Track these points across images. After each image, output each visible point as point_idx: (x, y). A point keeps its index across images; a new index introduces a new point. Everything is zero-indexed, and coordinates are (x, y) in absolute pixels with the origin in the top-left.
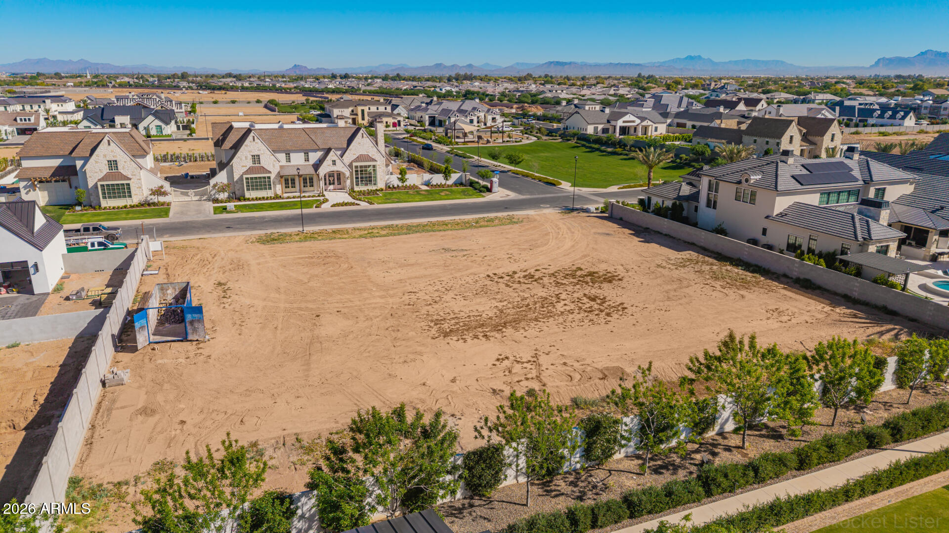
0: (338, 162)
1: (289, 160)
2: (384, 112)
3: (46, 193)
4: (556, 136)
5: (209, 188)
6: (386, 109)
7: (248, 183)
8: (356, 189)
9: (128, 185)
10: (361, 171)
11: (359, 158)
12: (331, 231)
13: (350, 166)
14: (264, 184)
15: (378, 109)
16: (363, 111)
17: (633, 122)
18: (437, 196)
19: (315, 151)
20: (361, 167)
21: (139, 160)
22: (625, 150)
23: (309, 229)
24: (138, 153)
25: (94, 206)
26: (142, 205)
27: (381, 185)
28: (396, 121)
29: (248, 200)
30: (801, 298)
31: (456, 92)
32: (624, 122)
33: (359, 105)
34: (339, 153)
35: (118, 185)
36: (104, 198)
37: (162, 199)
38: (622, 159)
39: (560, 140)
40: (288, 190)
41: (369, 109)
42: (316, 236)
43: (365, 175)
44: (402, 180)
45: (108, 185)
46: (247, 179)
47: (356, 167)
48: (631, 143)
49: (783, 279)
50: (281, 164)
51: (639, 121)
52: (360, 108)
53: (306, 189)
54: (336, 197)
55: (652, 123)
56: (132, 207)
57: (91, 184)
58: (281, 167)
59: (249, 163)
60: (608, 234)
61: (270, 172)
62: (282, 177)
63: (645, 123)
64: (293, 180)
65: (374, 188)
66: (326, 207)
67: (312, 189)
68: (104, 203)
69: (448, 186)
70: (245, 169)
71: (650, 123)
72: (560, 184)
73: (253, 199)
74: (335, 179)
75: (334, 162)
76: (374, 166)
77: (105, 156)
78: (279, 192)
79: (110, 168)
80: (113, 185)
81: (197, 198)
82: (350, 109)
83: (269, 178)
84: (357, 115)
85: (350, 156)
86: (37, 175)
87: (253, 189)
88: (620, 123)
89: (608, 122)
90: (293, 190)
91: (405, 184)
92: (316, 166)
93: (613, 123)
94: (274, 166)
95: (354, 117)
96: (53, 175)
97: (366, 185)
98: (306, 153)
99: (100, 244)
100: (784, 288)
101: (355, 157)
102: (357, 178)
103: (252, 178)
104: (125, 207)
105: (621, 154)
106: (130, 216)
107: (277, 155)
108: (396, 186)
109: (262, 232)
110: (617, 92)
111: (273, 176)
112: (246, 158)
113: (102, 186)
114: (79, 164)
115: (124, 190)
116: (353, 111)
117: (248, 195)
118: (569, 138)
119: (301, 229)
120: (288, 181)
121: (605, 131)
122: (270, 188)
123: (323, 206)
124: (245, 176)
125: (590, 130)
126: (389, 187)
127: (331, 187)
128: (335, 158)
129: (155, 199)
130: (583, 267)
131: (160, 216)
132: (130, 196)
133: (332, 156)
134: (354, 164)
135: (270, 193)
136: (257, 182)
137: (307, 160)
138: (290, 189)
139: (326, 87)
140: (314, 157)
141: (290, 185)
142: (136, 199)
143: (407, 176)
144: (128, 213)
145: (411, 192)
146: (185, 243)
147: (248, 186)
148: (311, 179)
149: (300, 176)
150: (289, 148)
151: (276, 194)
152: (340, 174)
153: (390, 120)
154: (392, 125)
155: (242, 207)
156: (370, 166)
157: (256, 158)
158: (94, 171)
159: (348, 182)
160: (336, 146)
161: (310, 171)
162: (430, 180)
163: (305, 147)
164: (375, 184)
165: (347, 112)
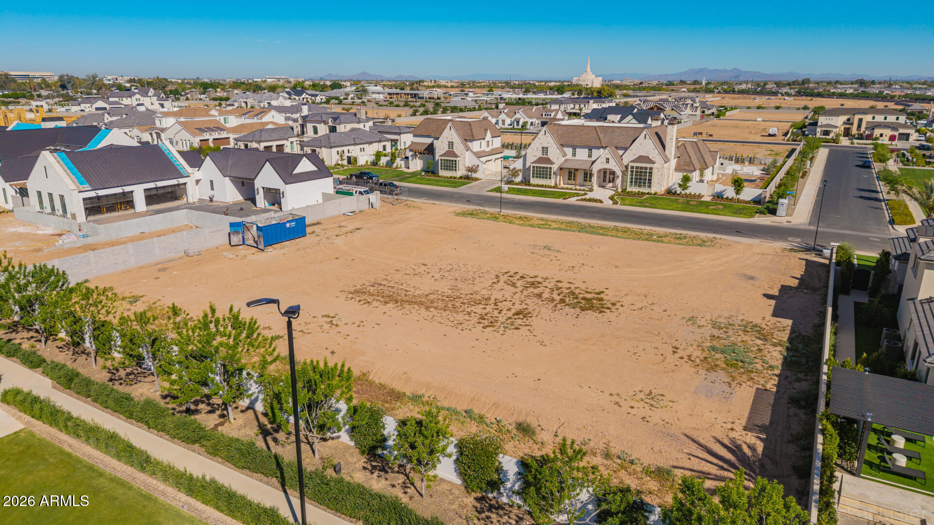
0: (611, 160)
1: (574, 155)
3: (422, 161)
7: (533, 170)
8: (629, 189)
9: (456, 161)
10: (636, 172)
11: (640, 159)
12: (518, 216)
13: (626, 166)
14: (544, 173)
15: (886, 118)
19: (598, 148)
20: (637, 168)
24: (469, 137)
25: (435, 173)
26: (461, 177)
27: (656, 188)
29: (529, 185)
34: (619, 152)
35: (450, 161)
36: (442, 169)
37: (473, 175)
40: (570, 182)
41: (874, 118)
43: (642, 176)
44: (682, 186)
45: (445, 160)
46: (534, 167)
47: (632, 167)
50: (567, 157)
52: (858, 117)
53: (585, 183)
54: (602, 195)
57: (436, 159)
58: (566, 160)
59: (539, 154)
61: (552, 163)
62: (563, 169)
64: (574, 173)
65: (646, 190)
66: (573, 200)
67: (589, 183)
68: (443, 173)
69: (739, 201)
70: (535, 159)
73: (534, 186)
74: (607, 176)
75: (608, 160)
76: (651, 169)
77: (447, 137)
78: (559, 183)
79: (449, 147)
80: (447, 160)
83: (551, 168)
84: (852, 124)
85: (629, 157)
86: (417, 149)
87: (537, 177)
90: (574, 182)
91: (684, 191)
92: (594, 162)
95: (847, 126)
96: (425, 150)
97: (640, 186)
98: (590, 150)
101: (635, 157)
102: (632, 178)
103: (537, 167)
104: (451, 177)
107: (565, 149)
108: (675, 192)
111: (555, 167)
112: (537, 149)
113: (442, 160)
114: (435, 143)
115: (452, 165)
116: (849, 120)
117: (534, 181)
119: (503, 211)
120: (571, 174)
122: (550, 178)
123: (571, 199)
124: (533, 165)
126: (670, 193)
128: (610, 157)
129: (469, 174)
131: (456, 187)
132: (456, 170)
133: (606, 154)
134: (632, 164)
135: (552, 182)
136: (540, 171)
137: (590, 156)
138: (572, 182)
140: (595, 154)
141: (573, 178)
142: (458, 173)
143: (690, 184)
147: (533, 173)
149: (577, 170)
150: (575, 143)
151: (556, 184)
152: (613, 173)
153: (888, 132)
154: (888, 138)
155: (514, 189)
156: (646, 168)
157: (545, 150)
158: (441, 147)
159: (619, 182)
160: (620, 145)
161: (586, 166)
162: (721, 192)
163: (589, 144)
164: (650, 187)
165: (839, 121)
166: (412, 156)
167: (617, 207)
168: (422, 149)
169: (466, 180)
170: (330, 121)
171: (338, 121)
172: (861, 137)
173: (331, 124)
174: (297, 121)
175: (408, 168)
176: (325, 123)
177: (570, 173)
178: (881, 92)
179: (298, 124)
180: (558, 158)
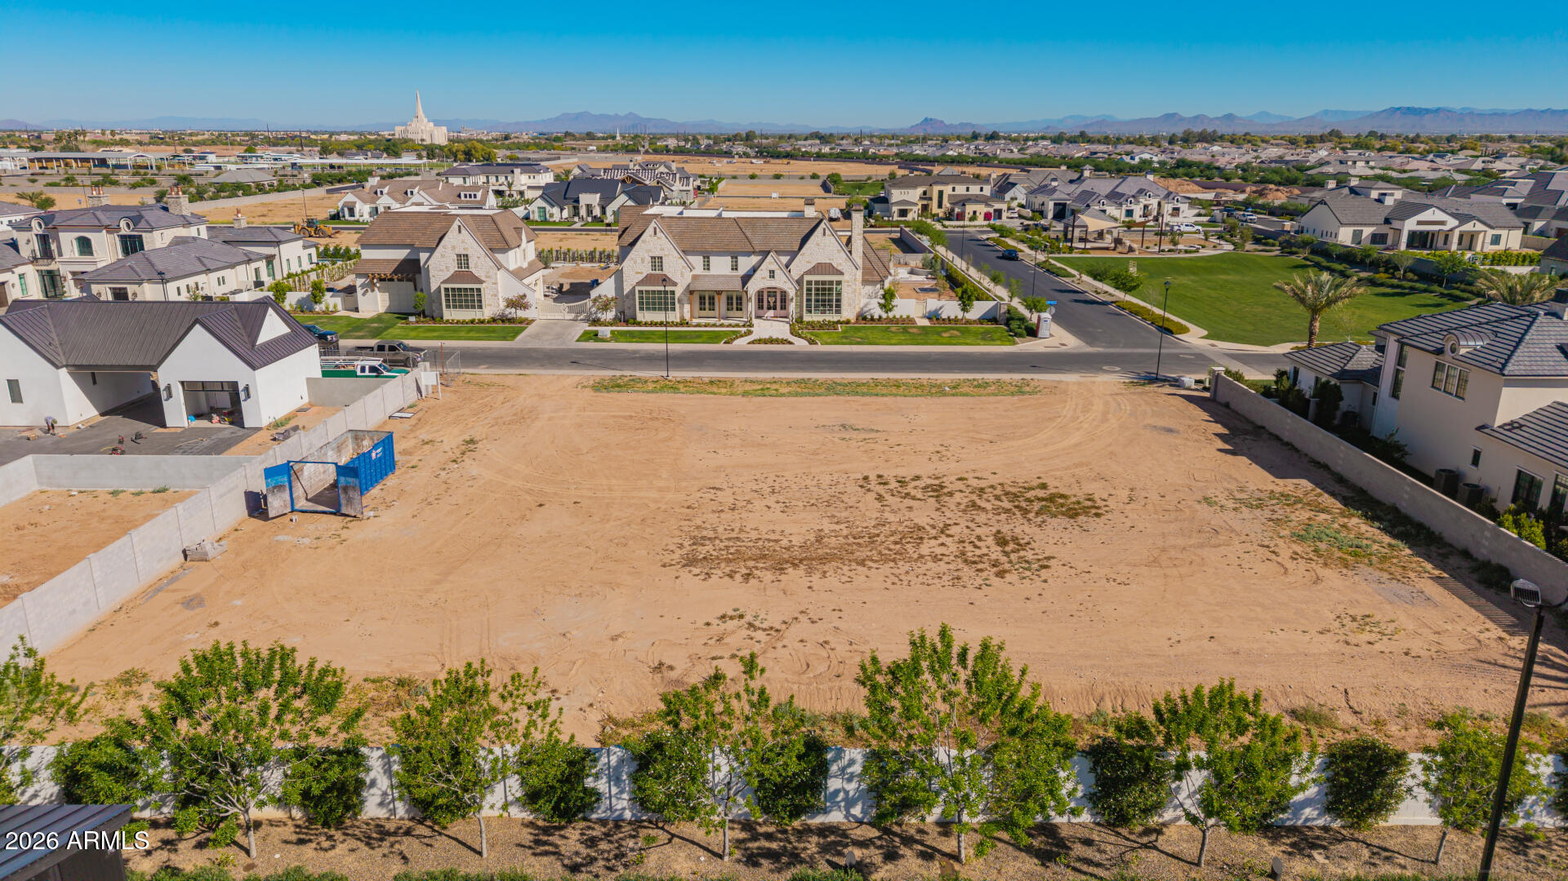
0: (778, 273)
1: (707, 267)
2: (977, 196)
3: (387, 295)
4: (1273, 245)
5: (588, 302)
6: (982, 189)
7: (641, 298)
8: (807, 318)
9: (479, 290)
10: (817, 289)
11: (819, 268)
12: (707, 380)
13: (799, 282)
14: (664, 301)
15: (968, 189)
16: (941, 193)
17: (1443, 223)
18: (935, 337)
19: (748, 254)
20: (817, 283)
21: (499, 256)
22: (1394, 277)
23: (676, 374)
24: (498, 245)
25: (434, 317)
26: (494, 320)
27: (848, 313)
28: (991, 210)
29: (639, 324)
30: (1456, 604)
31: (1159, 162)
32: (1419, 223)
33: (937, 183)
34: (785, 259)
35: (466, 289)
36: (448, 307)
37: (521, 314)
38: (1377, 295)
39: (1277, 253)
40: (703, 313)
41: (954, 189)
42: (681, 386)
43: (825, 296)
44: (886, 307)
45: (453, 289)
46: (641, 292)
47: (809, 283)
48: (1410, 263)
49: (1454, 561)
50: (694, 272)
51: (1456, 223)
52: (936, 189)
53: (731, 313)
54: (770, 327)
55: (1485, 228)
56: (482, 322)
57: (433, 288)
58: (695, 277)
59: (647, 269)
60: (1170, 431)
61: (675, 284)
62: (691, 293)
63: (1468, 227)
64: (712, 299)
65: (834, 318)
66: (741, 344)
67: (739, 313)
68: (447, 314)
69: (968, 322)
70: (641, 277)
71: (1480, 227)
72: (1185, 330)
73: (646, 324)
74: (773, 301)
75: (772, 274)
76: (839, 283)
77: (454, 248)
78: (687, 316)
79: (460, 265)
80: (460, 289)
81: (572, 316)
82: (920, 190)
83: (673, 293)
84: (931, 199)
85: (800, 265)
86: (376, 271)
87: (648, 309)
88: (1411, 225)
89: (1387, 221)
90: (711, 313)
91: (891, 315)
92: (746, 279)
93: (1396, 224)
94: (682, 274)
95: (925, 202)
96: (395, 272)
97: (824, 312)
98: (735, 257)
99: (373, 369)
100: (1437, 579)
101: (810, 266)
102: (809, 300)
103: (647, 292)
104: (472, 322)
105: (1382, 285)
106: (471, 334)
107: (690, 258)
108: (876, 317)
109: (608, 373)
110: (1490, 166)
111: (679, 291)
112: (643, 261)
113: (447, 290)
114: (423, 256)
115: (470, 297)
116: (925, 193)
117: (641, 316)
118: (1294, 249)
119: (665, 374)
120: (705, 300)
121: (1378, 239)
122: (673, 309)
123: (736, 342)
124: (637, 288)
125: (1345, 236)
126: (865, 318)
127: (771, 313)
128: (774, 267)
129: (511, 312)
130: (1051, 483)
131: (504, 338)
132: (480, 307)
133: (770, 263)
134: (807, 278)
135: (674, 317)
136: (654, 298)
137: (735, 268)
138: (707, 312)
139: (944, 155)
140: (746, 264)
141: (707, 306)
142: (487, 313)
143: (895, 302)
144: (470, 330)
145: (893, 329)
146: (496, 380)
147: (641, 303)
148: (739, 299)
149: (719, 293)
150: (708, 248)
151: (682, 318)
152: (784, 294)
153: (982, 209)
154: (982, 216)
155: (621, 333)
156: (831, 283)
157: (657, 262)
158: (440, 269)
159: (792, 307)
160: (782, 248)
161: (737, 285)
162: (936, 311)
163: (732, 248)
164: (838, 312)
165: (914, 195)
166: (362, 286)
167: (820, 348)
168: (388, 271)
169: (507, 324)
170: (123, 224)
171: (143, 224)
172: (949, 216)
173: (125, 231)
174: (30, 229)
175: (357, 310)
176: (110, 229)
177: (702, 298)
178: (865, 151)
179: (31, 235)
180: (682, 272)
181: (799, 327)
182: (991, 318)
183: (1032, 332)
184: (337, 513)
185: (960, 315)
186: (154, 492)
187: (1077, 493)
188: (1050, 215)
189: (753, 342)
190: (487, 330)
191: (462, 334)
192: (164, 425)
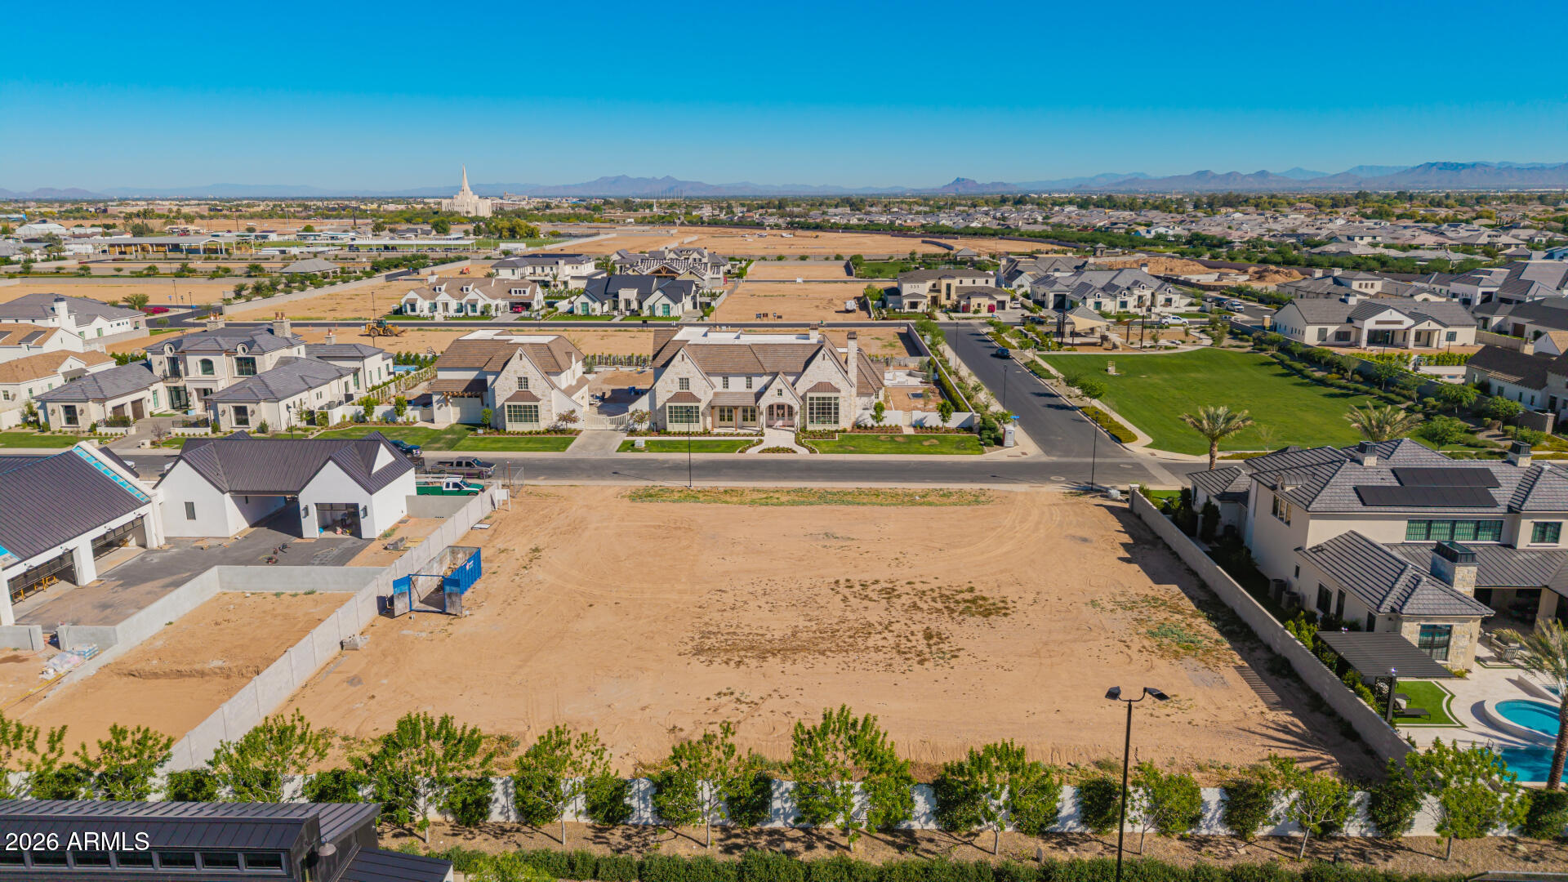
0: (785, 391)
1: (726, 385)
2: (983, 288)
3: (458, 409)
4: (1248, 341)
5: (627, 416)
6: (987, 282)
7: (671, 412)
8: (810, 428)
9: (536, 407)
10: (818, 404)
11: (818, 387)
12: (722, 490)
13: (803, 398)
14: (689, 414)
15: (974, 282)
16: (949, 287)
17: (1400, 322)
18: (917, 445)
19: (761, 375)
20: (818, 399)
21: (553, 378)
22: (1343, 378)
23: (698, 484)
24: (552, 367)
25: (499, 428)
26: (548, 431)
27: (845, 423)
28: (994, 303)
29: (669, 434)
30: (1243, 687)
31: (1174, 236)
32: (1378, 322)
33: (945, 277)
34: (791, 379)
35: (525, 407)
36: (510, 421)
37: (571, 426)
38: (1325, 395)
39: (1249, 349)
40: (723, 423)
41: (961, 282)
42: (700, 495)
43: (826, 409)
44: (877, 417)
45: (515, 406)
46: (671, 407)
47: (811, 399)
48: (1356, 365)
49: (1260, 654)
50: (715, 390)
51: (1412, 322)
52: (944, 282)
53: (746, 423)
54: (779, 437)
55: (1439, 327)
56: (538, 433)
57: (498, 405)
58: (716, 394)
59: (676, 388)
60: (1085, 540)
61: (699, 401)
62: (713, 408)
63: (1424, 326)
64: (730, 411)
65: (833, 427)
66: (753, 453)
67: (753, 423)
68: (511, 427)
69: (948, 431)
70: (671, 395)
71: (1434, 326)
73: (674, 434)
74: (781, 411)
75: (780, 392)
76: (836, 398)
77: (515, 372)
78: (709, 427)
79: (520, 386)
80: (520, 407)
81: (614, 427)
82: (930, 284)
83: (697, 408)
84: (939, 291)
85: (803, 385)
86: (450, 389)
87: (676, 421)
88: (1370, 324)
89: (1350, 320)
90: (730, 423)
91: (881, 424)
92: (759, 395)
93: (1357, 323)
94: (705, 393)
95: (934, 294)
96: (466, 390)
97: (824, 422)
98: (749, 378)
99: (455, 485)
100: (1239, 668)
101: (812, 385)
102: (811, 413)
103: (677, 407)
104: (530, 433)
105: (1331, 385)
106: (529, 445)
107: (713, 379)
108: (869, 425)
109: (642, 484)
111: (702, 406)
112: (672, 381)
113: (509, 406)
114: (490, 379)
115: (529, 413)
116: (934, 285)
117: (671, 427)
118: (1264, 346)
119: (688, 484)
120: (725, 413)
121: (1342, 337)
122: (697, 421)
123: (749, 451)
124: (668, 404)
125: (1311, 336)
126: (859, 427)
127: (780, 423)
128: (781, 386)
129: (563, 425)
130: (978, 587)
131: (557, 449)
132: (537, 421)
133: (778, 384)
134: (809, 395)
135: (698, 428)
136: (682, 412)
137: (749, 386)
138: (726, 423)
139: (967, 227)
140: (758, 383)
141: (726, 418)
142: (543, 425)
143: (885, 413)
144: (529, 441)
145: (882, 438)
146: (552, 490)
147: (671, 416)
148: (753, 411)
149: (736, 408)
150: (727, 370)
151: (705, 429)
152: (790, 408)
153: (986, 302)
154: (986, 308)
155: (653, 442)
156: (830, 398)
157: (684, 382)
158: (504, 389)
159: (797, 419)
160: (789, 370)
161: (750, 402)
162: (922, 420)
163: (748, 370)
164: (836, 422)
165: (924, 288)
166: (438, 402)
167: (819, 457)
168: (460, 389)
169: (560, 436)
170: (239, 348)
171: (256, 348)
172: (955, 309)
173: (241, 354)
174: (163, 352)
175: (432, 421)
176: (228, 353)
177: (722, 410)
178: (892, 223)
179: (164, 358)
180: (705, 390)
181: (802, 436)
182: (967, 428)
183: (999, 442)
184: (443, 612)
185: (940, 424)
186: (306, 594)
187: (993, 595)
188: (1051, 305)
189: (763, 451)
190: (542, 441)
191: (522, 445)
192: (300, 536)
